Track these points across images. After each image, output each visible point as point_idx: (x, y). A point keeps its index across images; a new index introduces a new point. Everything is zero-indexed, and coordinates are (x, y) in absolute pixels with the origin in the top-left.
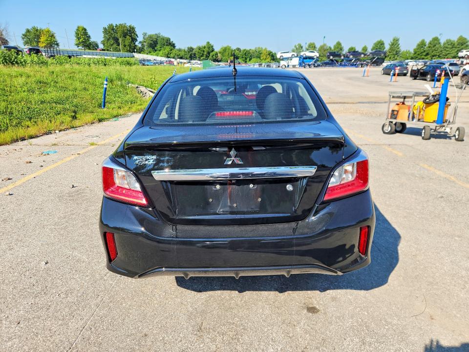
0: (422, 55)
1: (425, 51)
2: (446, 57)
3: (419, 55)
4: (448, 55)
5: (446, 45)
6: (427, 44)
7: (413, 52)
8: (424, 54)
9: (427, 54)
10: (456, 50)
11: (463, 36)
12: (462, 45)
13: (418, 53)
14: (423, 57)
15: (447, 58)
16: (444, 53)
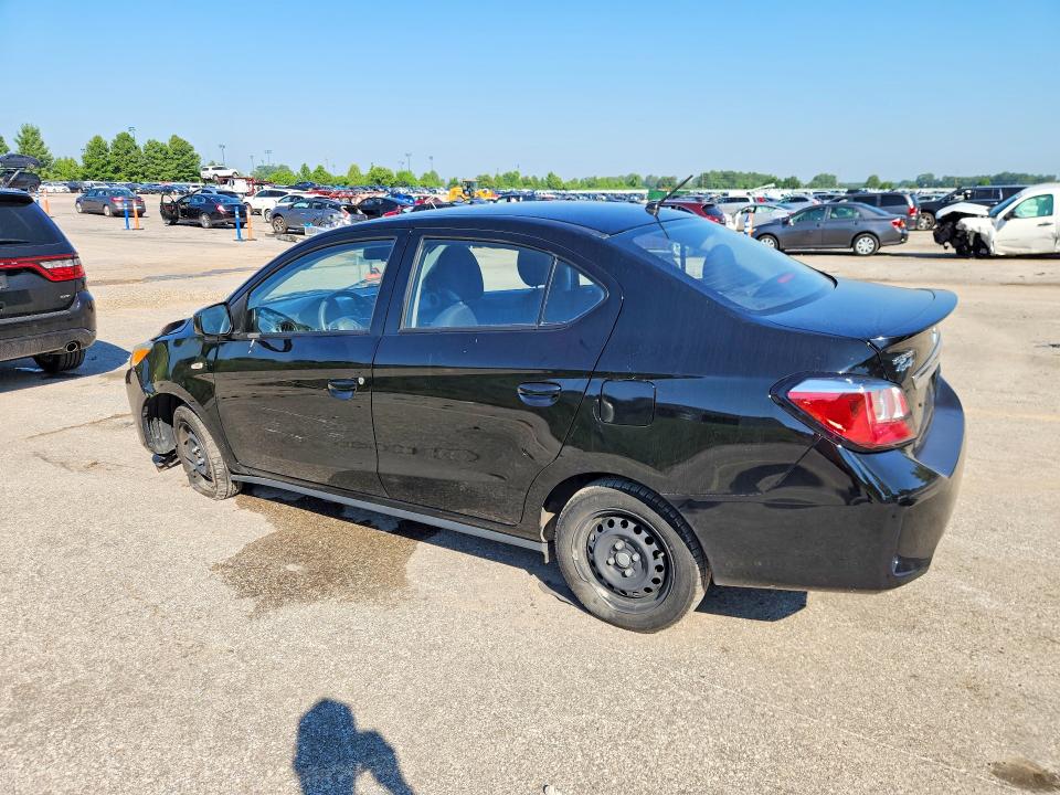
0: (106, 172)
1: (109, 163)
2: (159, 177)
3: (97, 169)
4: (163, 174)
5: (151, 152)
6: (109, 145)
7: (81, 163)
8: (110, 168)
9: (117, 170)
10: (174, 165)
11: (181, 137)
12: (183, 155)
13: (95, 166)
14: (109, 174)
15: (163, 180)
16: (152, 168)
